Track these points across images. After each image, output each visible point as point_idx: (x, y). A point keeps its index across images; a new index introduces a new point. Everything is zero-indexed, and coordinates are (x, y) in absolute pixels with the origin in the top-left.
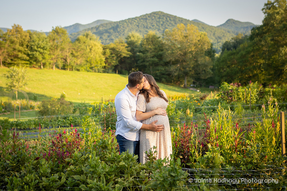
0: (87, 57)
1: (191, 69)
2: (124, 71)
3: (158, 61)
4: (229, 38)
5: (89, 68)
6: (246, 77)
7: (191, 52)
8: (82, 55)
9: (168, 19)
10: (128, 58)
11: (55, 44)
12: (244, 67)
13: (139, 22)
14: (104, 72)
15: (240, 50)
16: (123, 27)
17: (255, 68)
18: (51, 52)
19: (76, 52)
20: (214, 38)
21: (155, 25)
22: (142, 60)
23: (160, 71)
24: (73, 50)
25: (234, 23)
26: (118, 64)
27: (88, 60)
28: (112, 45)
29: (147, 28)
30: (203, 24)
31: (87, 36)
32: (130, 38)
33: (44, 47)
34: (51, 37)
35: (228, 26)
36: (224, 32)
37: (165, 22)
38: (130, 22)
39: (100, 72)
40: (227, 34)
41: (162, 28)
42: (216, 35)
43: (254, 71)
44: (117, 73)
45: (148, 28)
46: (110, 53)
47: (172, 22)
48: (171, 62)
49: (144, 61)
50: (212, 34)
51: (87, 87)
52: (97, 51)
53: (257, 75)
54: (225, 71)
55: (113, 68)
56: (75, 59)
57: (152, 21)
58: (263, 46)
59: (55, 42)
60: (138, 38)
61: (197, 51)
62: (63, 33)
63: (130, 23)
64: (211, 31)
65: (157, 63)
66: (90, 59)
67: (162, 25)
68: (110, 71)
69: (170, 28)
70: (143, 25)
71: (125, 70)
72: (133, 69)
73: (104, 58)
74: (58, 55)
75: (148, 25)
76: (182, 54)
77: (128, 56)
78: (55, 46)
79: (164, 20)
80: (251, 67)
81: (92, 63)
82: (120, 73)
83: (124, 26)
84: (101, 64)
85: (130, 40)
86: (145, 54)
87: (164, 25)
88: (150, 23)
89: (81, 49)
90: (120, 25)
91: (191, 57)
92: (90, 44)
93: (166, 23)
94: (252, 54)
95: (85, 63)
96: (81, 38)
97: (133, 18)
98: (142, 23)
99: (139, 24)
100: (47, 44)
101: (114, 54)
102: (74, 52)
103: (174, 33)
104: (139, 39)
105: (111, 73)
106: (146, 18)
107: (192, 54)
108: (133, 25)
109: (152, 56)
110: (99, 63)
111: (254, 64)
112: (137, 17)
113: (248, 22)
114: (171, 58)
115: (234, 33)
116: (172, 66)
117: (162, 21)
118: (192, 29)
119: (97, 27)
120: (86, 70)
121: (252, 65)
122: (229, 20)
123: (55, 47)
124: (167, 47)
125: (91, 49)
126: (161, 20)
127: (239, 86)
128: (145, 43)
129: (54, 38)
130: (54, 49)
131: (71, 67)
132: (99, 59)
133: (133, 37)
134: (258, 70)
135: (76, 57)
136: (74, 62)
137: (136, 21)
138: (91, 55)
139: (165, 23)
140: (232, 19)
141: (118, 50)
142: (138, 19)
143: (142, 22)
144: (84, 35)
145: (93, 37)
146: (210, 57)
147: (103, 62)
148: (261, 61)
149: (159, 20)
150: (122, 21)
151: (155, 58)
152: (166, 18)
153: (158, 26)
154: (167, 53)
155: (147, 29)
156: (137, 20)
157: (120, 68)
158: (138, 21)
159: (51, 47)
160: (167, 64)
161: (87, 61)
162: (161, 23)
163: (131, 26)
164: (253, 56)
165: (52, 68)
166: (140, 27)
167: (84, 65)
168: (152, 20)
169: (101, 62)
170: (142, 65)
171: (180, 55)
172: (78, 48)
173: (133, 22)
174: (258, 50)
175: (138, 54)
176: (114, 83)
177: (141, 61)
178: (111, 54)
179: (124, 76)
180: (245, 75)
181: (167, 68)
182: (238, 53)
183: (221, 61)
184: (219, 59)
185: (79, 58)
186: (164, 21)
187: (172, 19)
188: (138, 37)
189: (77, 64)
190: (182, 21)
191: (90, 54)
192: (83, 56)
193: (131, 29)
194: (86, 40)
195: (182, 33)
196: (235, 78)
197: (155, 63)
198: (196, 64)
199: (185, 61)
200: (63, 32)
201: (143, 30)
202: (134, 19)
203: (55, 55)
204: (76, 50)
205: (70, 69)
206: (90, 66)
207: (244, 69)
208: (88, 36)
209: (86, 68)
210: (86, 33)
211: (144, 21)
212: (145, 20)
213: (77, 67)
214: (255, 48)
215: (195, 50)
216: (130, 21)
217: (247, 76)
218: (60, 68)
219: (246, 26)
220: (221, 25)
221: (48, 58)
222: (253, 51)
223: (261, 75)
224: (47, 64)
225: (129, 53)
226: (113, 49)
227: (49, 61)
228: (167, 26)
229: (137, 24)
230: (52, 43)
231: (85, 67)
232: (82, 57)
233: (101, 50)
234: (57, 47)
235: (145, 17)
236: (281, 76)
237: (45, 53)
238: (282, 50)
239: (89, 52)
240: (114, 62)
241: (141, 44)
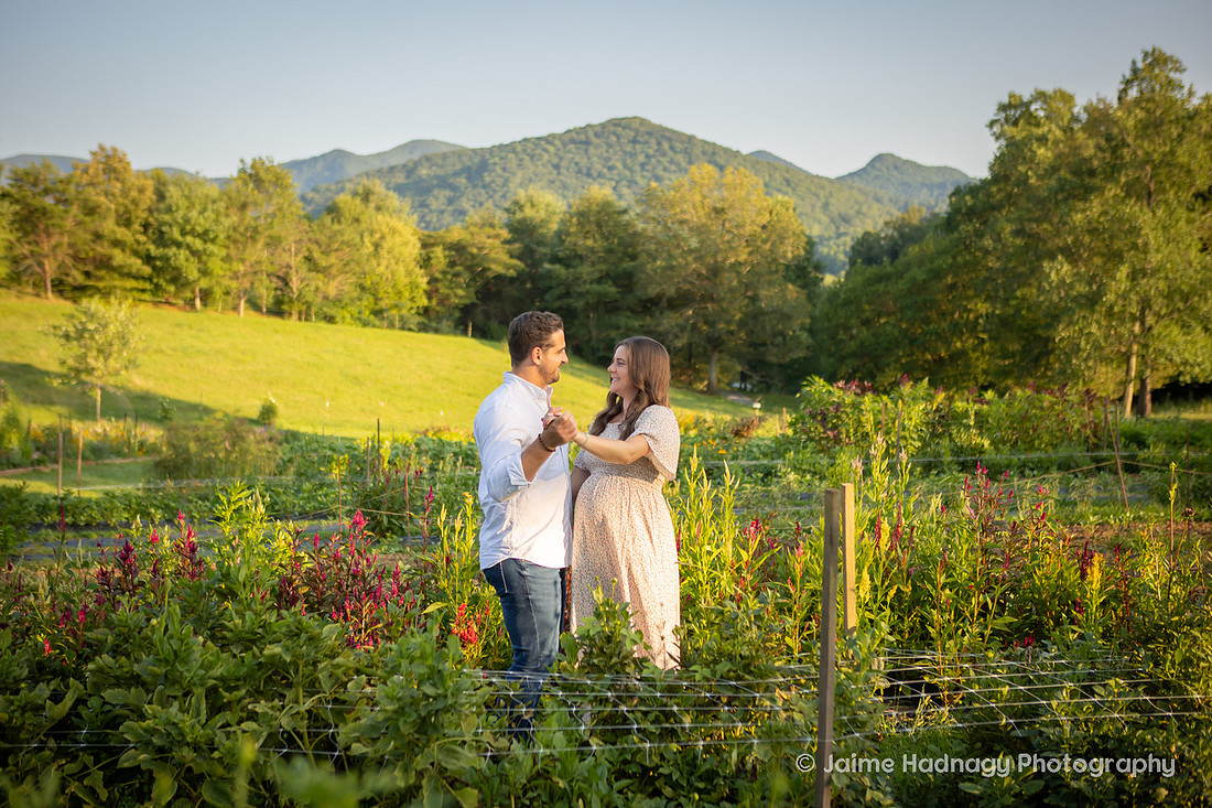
0: (365, 274)
1: (732, 328)
2: (494, 325)
3: (619, 296)
4: (877, 220)
5: (368, 313)
6: (925, 361)
7: (735, 267)
8: (345, 265)
10: (512, 279)
11: (246, 222)
12: (920, 326)
13: (561, 153)
14: (423, 328)
15: (908, 267)
16: (504, 169)
17: (956, 329)
18: (233, 252)
19: (323, 253)
20: (825, 219)
21: (619, 165)
22: (562, 289)
24: (314, 247)
25: (896, 168)
26: (476, 301)
27: (368, 283)
28: (456, 233)
29: (588, 175)
30: (789, 167)
31: (366, 196)
32: (522, 211)
33: (206, 232)
34: (234, 195)
35: (876, 178)
36: (861, 198)
37: (653, 156)
38: (529, 151)
39: (410, 330)
40: (869, 209)
41: (643, 177)
42: (832, 208)
43: (955, 339)
44: (470, 333)
45: (594, 174)
46: (448, 261)
47: (680, 158)
48: (665, 299)
49: (568, 294)
50: (819, 204)
51: (356, 380)
52: (401, 254)
53: (963, 354)
54: (853, 337)
55: (457, 314)
56: (318, 280)
57: (607, 151)
58: (987, 252)
59: (250, 213)
60: (550, 209)
61: (758, 263)
62: (279, 182)
63: (528, 155)
64: (817, 195)
65: (616, 301)
66: (376, 279)
67: (643, 165)
68: (447, 325)
69: (670, 179)
70: (577, 164)
71: (501, 322)
73: (425, 280)
74: (259, 262)
75: (591, 163)
76: (704, 272)
77: (512, 273)
78: (246, 230)
79: (650, 147)
80: (945, 325)
81: (381, 295)
82: (482, 333)
83: (508, 166)
84: (412, 299)
85: (519, 216)
86: (572, 270)
87: (647, 167)
88: (599, 157)
89: (343, 242)
90: (491, 161)
91: (735, 283)
92: (376, 227)
93: (659, 161)
94: (949, 279)
95: (355, 294)
96: (346, 202)
97: (539, 139)
98: (573, 159)
99: (561, 159)
100: (217, 221)
101: (461, 264)
102: (316, 255)
103: (678, 195)
104: (554, 213)
105: (447, 333)
106: (587, 138)
107: (738, 273)
108: (539, 163)
109: (597, 275)
110: (407, 294)
111: (956, 316)
112: (553, 136)
113: (945, 167)
114: (665, 287)
115: (896, 203)
116: (667, 313)
117: (643, 152)
118: (741, 184)
119: (411, 164)
120: (359, 319)
121: (948, 319)
122: (879, 158)
123: (249, 234)
124: (652, 247)
125: (377, 246)
128: (573, 230)
129: (243, 199)
130: (242, 239)
131: (304, 308)
132: (406, 280)
133: (533, 206)
134: (968, 338)
135: (324, 271)
136: (317, 289)
137: (551, 149)
138: (379, 265)
139: (653, 160)
140: (891, 155)
141: (475, 251)
142: (558, 143)
143: (570, 152)
144: (355, 194)
145: (388, 202)
146: (803, 286)
147: (421, 292)
148: (979, 305)
149: (634, 148)
150: (501, 147)
151: (606, 283)
152: (659, 144)
153: (630, 169)
154: (650, 266)
155: (590, 180)
156: (554, 146)
157: (480, 318)
158: (558, 149)
159: (231, 232)
160: (650, 306)
161: (363, 288)
162: (641, 158)
163: (532, 168)
164: (952, 287)
165: (236, 308)
166: (563, 171)
167: (353, 300)
168: (610, 146)
169: (412, 291)
170: (561, 308)
171: (695, 276)
172: (330, 238)
174: (971, 266)
176: (457, 368)
177: (557, 292)
178: (452, 264)
179: (495, 343)
180: (923, 354)
182: (900, 275)
183: (840, 301)
184: (833, 296)
185: (334, 277)
186: (651, 152)
187: (678, 146)
188: (548, 205)
189: (326, 298)
190: (713, 153)
191: (374, 262)
192: (347, 269)
194: (363, 213)
195: (704, 197)
196: (887, 365)
197: (607, 300)
198: (750, 309)
199: (712, 299)
200: (278, 179)
202: (542, 142)
203: (248, 263)
204: (324, 247)
205: (300, 313)
206: (372, 306)
207: (921, 333)
208: (372, 198)
209: (360, 313)
210: (364, 186)
211: (578, 148)
213: (325, 309)
214: (959, 259)
215: (750, 260)
216: (533, 148)
217: (927, 357)
218: (265, 310)
219: (937, 179)
220: (851, 175)
221: (221, 273)
222: (954, 268)
223: (977, 354)
224: (218, 292)
225: (516, 262)
226: (458, 248)
227: (226, 282)
228: (660, 172)
229: (555, 161)
230: (235, 219)
231: (355, 310)
232: (346, 273)
233: (413, 249)
234: (253, 233)
235: (582, 137)
236: (1044, 362)
237: (211, 255)
238: (1051, 269)
239: (369, 255)
240: (461, 295)
241: (559, 234)
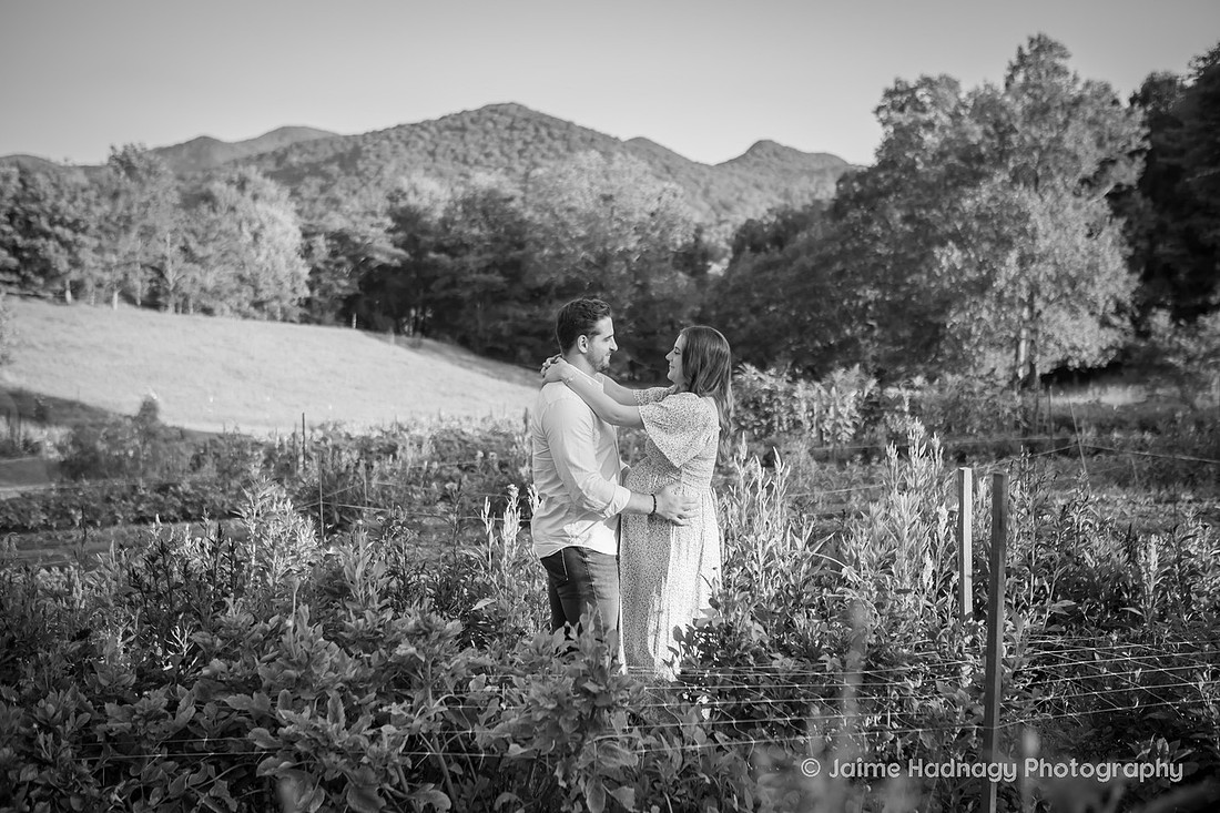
0: (243, 264)
1: (622, 317)
2: (378, 317)
3: (506, 285)
4: (758, 207)
5: (247, 304)
6: (816, 349)
7: (625, 255)
8: (223, 256)
9: (543, 132)
10: (396, 269)
11: (119, 211)
12: (810, 315)
13: (436, 140)
14: (305, 320)
15: (797, 254)
16: (378, 156)
17: (846, 317)
18: (105, 242)
19: (200, 243)
20: (706, 206)
21: (496, 152)
22: (448, 279)
23: (510, 321)
24: (191, 237)
25: (776, 154)
26: (359, 292)
27: (247, 274)
28: (337, 222)
29: (465, 162)
30: (669, 154)
31: (242, 185)
32: (405, 199)
33: (76, 222)
34: (105, 183)
35: (756, 164)
36: (741, 185)
37: (531, 143)
38: (404, 138)
39: (292, 322)
40: (750, 196)
41: (521, 164)
42: (712, 195)
43: (844, 326)
44: (354, 324)
45: (471, 161)
46: (330, 250)
47: (558, 144)
48: (553, 288)
49: (453, 284)
50: (700, 191)
51: (239, 374)
52: (281, 243)
53: (853, 340)
54: (742, 326)
55: (340, 305)
56: (195, 271)
57: (484, 138)
58: (875, 239)
59: (121, 202)
60: (434, 197)
61: (647, 251)
62: (151, 170)
63: (403, 141)
64: (697, 182)
65: (503, 290)
66: (255, 269)
67: (520, 152)
68: (329, 316)
69: (548, 167)
70: (453, 151)
71: (385, 314)
72: (413, 312)
73: (307, 270)
74: (133, 253)
75: (468, 150)
76: (593, 260)
77: (396, 262)
78: (119, 219)
79: (527, 134)
80: (835, 312)
81: (261, 286)
82: (367, 325)
83: (382, 154)
84: (294, 291)
85: (402, 204)
86: (457, 260)
87: (525, 154)
88: (476, 144)
89: (220, 232)
90: (364, 148)
91: (624, 272)
92: (254, 216)
93: (537, 149)
94: (838, 266)
95: (234, 286)
96: (221, 191)
97: (413, 125)
98: (448, 146)
99: (437, 145)
100: (87, 210)
101: (343, 254)
102: (193, 245)
103: (566, 182)
104: (438, 201)
105: (331, 325)
106: (463, 124)
107: (628, 261)
108: (413, 150)
109: (484, 264)
110: (288, 285)
111: (845, 303)
112: (429, 122)
113: (825, 153)
114: (554, 276)
115: (777, 189)
116: (556, 302)
117: (520, 139)
118: (630, 171)
119: (281, 152)
120: (239, 311)
121: (838, 307)
122: (759, 144)
123: (122, 224)
124: (540, 235)
125: (256, 235)
126: (516, 133)
127: (795, 378)
128: (458, 218)
129: (115, 187)
130: (114, 229)
131: (181, 300)
132: (287, 271)
133: (416, 193)
134: (857, 325)
135: (202, 262)
136: (194, 280)
137: (426, 135)
138: (258, 255)
139: (531, 147)
140: (771, 141)
141: (358, 240)
142: (433, 129)
143: (446, 138)
144: (230, 182)
145: (265, 190)
146: (693, 274)
147: (303, 283)
148: (868, 292)
149: (511, 135)
150: (374, 134)
151: (493, 272)
152: (537, 130)
153: (507, 156)
154: (537, 255)
155: (467, 168)
156: (430, 132)
157: (363, 309)
158: (433, 136)
159: (103, 222)
160: (538, 295)
161: (242, 279)
162: (519, 145)
163: (407, 155)
164: (841, 274)
165: (108, 301)
166: (439, 158)
167: (232, 292)
168: (486, 132)
169: (293, 282)
170: (447, 298)
171: (584, 265)
172: (207, 227)
173: (413, 138)
174: (859, 253)
175: (432, 255)
176: (343, 360)
177: (442, 282)
178: (334, 254)
179: (381, 335)
180: (812, 341)
181: (537, 309)
182: (789, 263)
183: (729, 289)
184: (721, 283)
185: (212, 268)
186: (529, 139)
187: (556, 132)
188: (431, 193)
189: (203, 289)
190: (592, 140)
191: (253, 252)
192: (226, 259)
193: (408, 164)
194: (238, 201)
195: (592, 184)
196: (779, 353)
197: (494, 290)
198: (640, 297)
199: (602, 288)
200: (151, 166)
201: (451, 168)
202: (417, 129)
203: (121, 254)
204: (200, 237)
205: (176, 305)
206: (252, 298)
207: (810, 321)
208: (248, 186)
209: (239, 304)
210: (240, 175)
211: (454, 135)
212: (459, 133)
213: (203, 302)
214: (848, 246)
215: (639, 248)
216: (407, 134)
217: (818, 344)
218: (139, 303)
219: (817, 166)
220: (731, 161)
221: (93, 264)
222: (843, 255)
223: (867, 341)
224: (90, 285)
225: (400, 251)
226: (340, 238)
227: (98, 273)
228: (538, 159)
229: (431, 147)
230: (107, 208)
231: (233, 301)
232: (225, 263)
233: (294, 239)
234: (126, 223)
235: (458, 123)
236: (935, 348)
237: (82, 245)
238: (942, 255)
239: (248, 245)
240: (344, 285)
241: (444, 222)
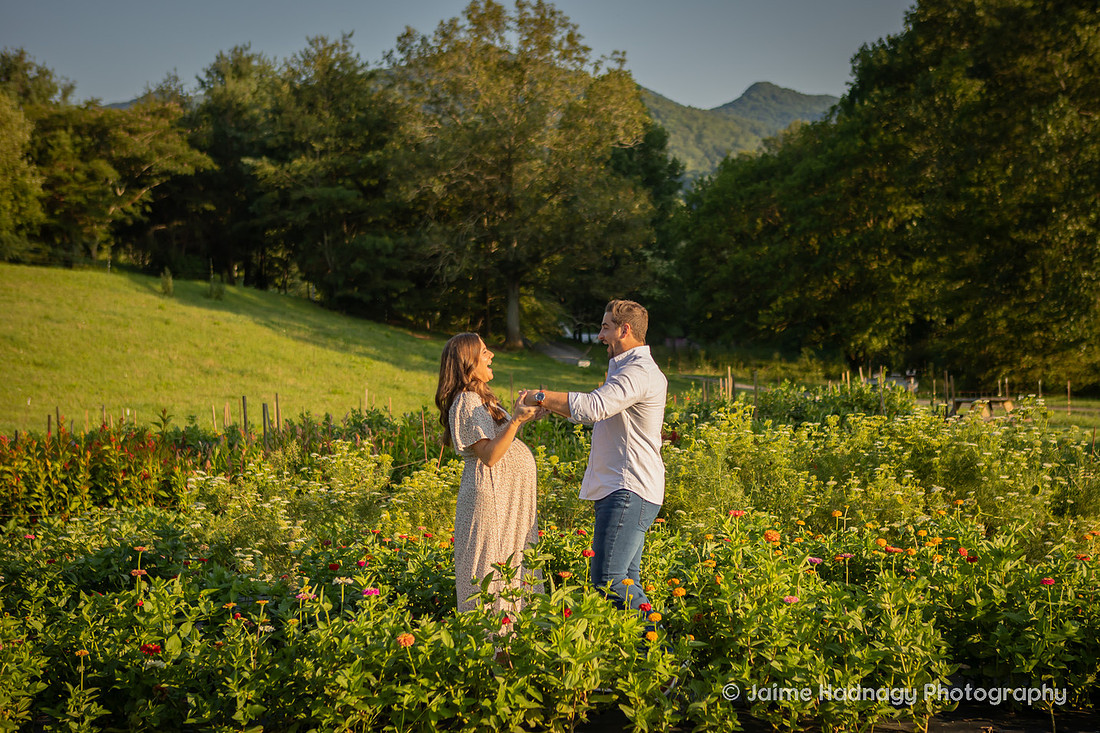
20: (699, 153)
25: (774, 97)
35: (753, 108)
36: (737, 129)
42: (706, 141)
50: (692, 136)
64: (689, 127)
113: (826, 96)
122: (756, 87)
140: (768, 83)
219: (818, 109)
220: (726, 106)
